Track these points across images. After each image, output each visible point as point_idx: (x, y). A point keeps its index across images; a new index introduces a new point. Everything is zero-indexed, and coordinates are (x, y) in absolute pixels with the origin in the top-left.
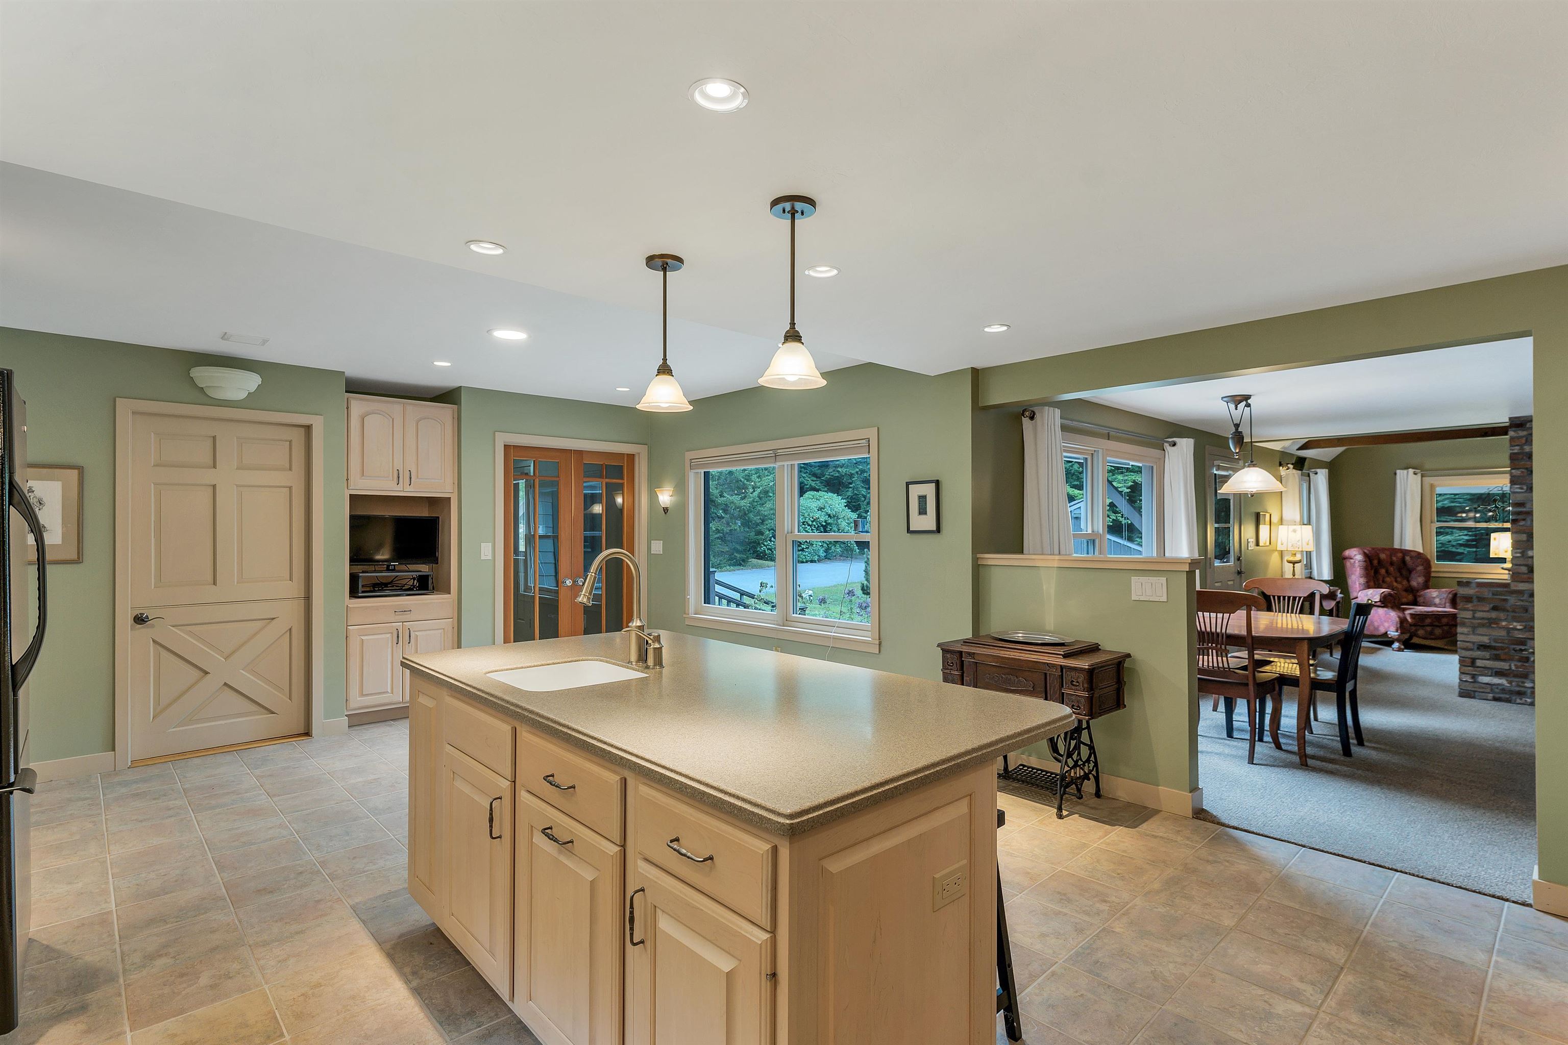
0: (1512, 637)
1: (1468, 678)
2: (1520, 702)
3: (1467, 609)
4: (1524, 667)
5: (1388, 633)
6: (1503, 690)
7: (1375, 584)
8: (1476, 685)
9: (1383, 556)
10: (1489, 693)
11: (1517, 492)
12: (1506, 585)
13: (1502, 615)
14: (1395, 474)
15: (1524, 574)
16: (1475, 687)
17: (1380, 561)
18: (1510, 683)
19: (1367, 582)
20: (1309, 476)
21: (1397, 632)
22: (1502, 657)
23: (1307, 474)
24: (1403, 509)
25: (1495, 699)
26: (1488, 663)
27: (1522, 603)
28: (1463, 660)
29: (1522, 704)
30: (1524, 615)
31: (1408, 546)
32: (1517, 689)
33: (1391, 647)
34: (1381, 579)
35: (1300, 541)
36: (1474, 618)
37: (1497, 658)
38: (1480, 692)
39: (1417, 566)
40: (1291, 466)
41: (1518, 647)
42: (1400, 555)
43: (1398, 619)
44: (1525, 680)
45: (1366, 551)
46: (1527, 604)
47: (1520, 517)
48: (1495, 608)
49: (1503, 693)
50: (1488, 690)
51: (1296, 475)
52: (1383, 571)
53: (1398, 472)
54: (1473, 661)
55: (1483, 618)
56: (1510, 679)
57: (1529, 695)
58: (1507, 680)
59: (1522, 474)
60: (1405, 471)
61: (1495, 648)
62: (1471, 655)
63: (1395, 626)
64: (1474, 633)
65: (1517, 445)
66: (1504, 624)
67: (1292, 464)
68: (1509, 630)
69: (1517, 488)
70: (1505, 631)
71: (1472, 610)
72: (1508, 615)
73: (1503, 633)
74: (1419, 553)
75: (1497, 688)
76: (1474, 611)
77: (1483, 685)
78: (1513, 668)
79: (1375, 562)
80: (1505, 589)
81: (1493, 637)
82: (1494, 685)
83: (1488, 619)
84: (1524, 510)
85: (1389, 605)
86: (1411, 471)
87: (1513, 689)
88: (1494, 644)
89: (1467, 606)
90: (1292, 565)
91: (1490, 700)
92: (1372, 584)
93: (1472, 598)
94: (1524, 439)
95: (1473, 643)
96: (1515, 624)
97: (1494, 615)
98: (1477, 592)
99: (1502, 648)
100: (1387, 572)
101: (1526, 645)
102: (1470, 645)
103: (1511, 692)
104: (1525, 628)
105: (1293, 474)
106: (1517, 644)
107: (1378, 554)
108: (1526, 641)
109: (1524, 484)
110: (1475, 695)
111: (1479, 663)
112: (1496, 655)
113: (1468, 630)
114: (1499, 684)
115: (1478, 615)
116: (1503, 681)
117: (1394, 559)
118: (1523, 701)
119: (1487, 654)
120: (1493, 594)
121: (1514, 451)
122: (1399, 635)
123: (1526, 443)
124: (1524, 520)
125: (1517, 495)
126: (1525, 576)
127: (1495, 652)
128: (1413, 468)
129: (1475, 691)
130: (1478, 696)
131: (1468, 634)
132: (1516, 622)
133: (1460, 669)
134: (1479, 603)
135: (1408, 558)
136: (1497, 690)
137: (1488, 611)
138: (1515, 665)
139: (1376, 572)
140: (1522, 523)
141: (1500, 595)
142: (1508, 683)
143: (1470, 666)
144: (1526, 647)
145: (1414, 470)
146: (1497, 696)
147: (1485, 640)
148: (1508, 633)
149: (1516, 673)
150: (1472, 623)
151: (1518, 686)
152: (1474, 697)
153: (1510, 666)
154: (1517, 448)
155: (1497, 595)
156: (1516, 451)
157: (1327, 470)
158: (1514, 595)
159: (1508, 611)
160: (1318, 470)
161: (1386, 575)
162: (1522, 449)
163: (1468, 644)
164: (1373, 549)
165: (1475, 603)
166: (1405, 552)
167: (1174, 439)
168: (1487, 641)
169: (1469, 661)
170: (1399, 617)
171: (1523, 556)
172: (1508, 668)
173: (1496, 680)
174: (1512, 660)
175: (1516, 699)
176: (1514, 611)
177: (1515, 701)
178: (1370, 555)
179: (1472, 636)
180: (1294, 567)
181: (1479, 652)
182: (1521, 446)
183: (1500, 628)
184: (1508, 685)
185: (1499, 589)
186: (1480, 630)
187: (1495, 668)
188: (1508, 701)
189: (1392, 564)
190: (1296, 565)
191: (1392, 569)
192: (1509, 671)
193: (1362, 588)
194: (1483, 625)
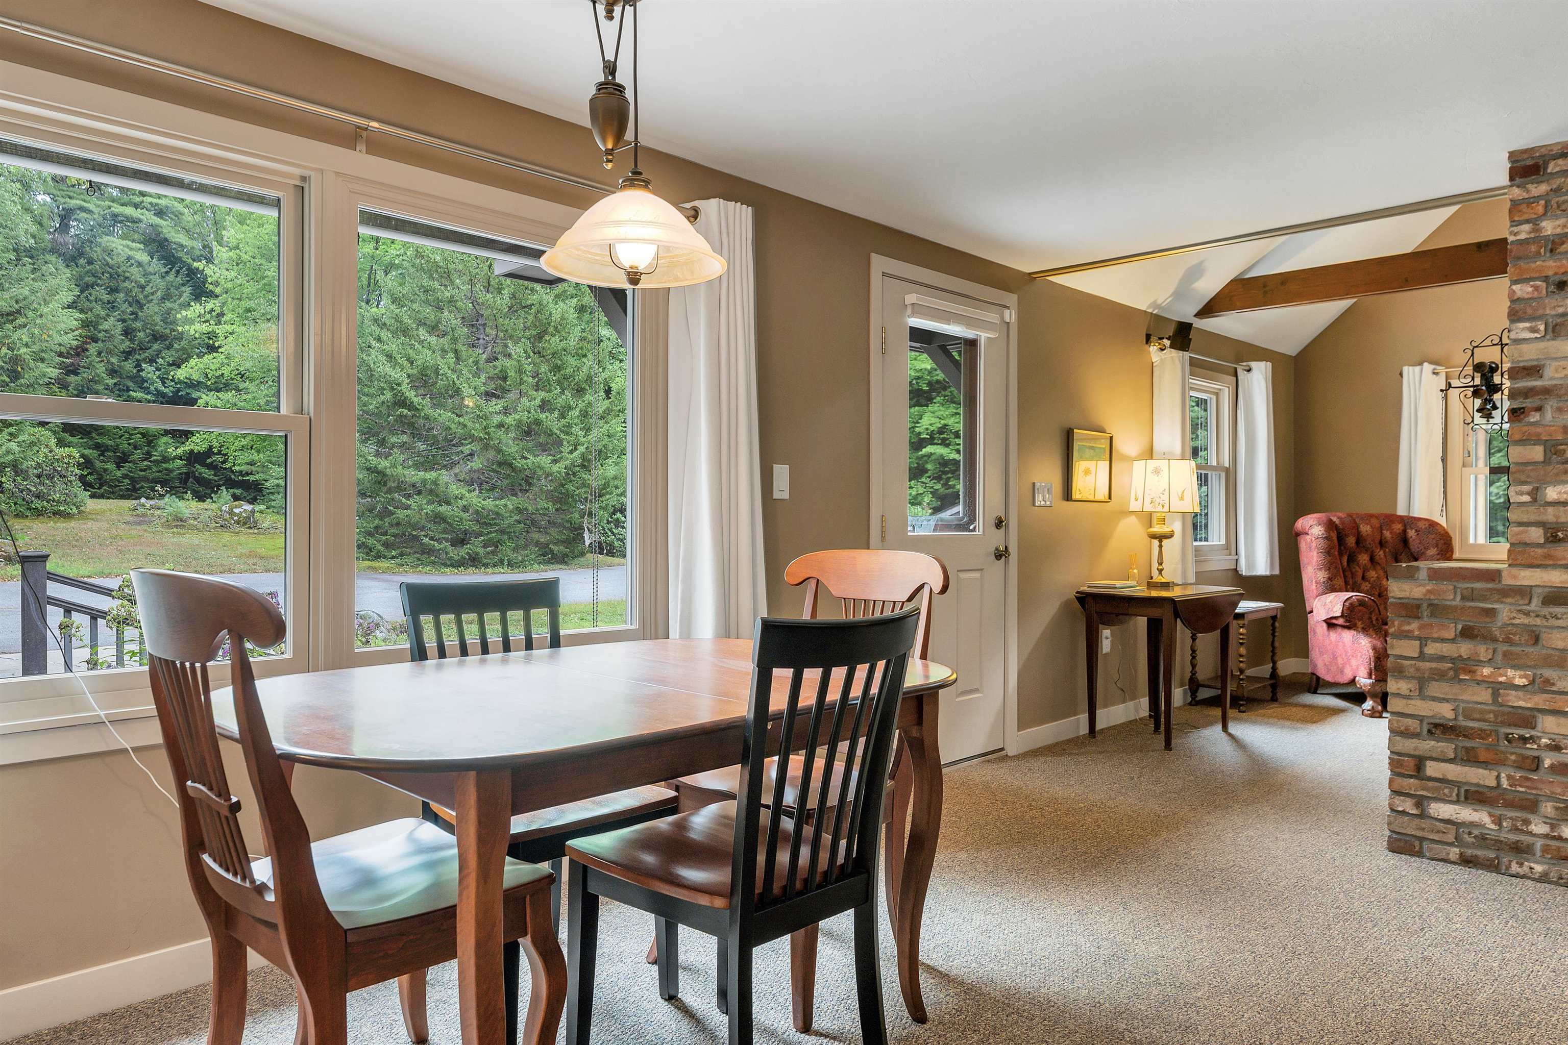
0: (1502, 706)
1: (1407, 805)
2: (1520, 871)
3: (1407, 636)
4: (1529, 784)
5: (1357, 679)
6: (1483, 840)
7: (1346, 583)
8: (1425, 823)
9: (1365, 529)
10: (1451, 844)
11: (1524, 339)
12: (1493, 576)
13: (1483, 651)
14: (1401, 374)
15: (1539, 545)
16: (1423, 829)
17: (1359, 540)
18: (1498, 821)
19: (1330, 579)
20: (1236, 375)
21: (1370, 678)
22: (1483, 756)
23: (1233, 370)
24: (1413, 441)
25: (1466, 861)
26: (1453, 771)
27: (1526, 621)
28: (1398, 761)
29: (1523, 877)
30: (1530, 650)
31: (1420, 510)
32: (1513, 837)
33: (1360, 706)
34: (1360, 574)
35: (1167, 493)
36: (1422, 656)
37: (1469, 758)
38: (1433, 841)
39: (1427, 548)
40: (1167, 342)
41: (1517, 732)
42: (1398, 527)
43: (1371, 653)
44: (1531, 817)
45: (1334, 519)
46: (1538, 621)
47: (1528, 403)
48: (1467, 633)
49: (1481, 847)
50: (1451, 838)
51: (1177, 362)
52: (1364, 558)
53: (1406, 369)
54: (1420, 762)
55: (1441, 658)
56: (1498, 812)
57: (1538, 854)
58: (1490, 815)
59: (1536, 294)
60: (1417, 369)
61: (1466, 734)
62: (1416, 749)
63: (1366, 665)
64: (1422, 696)
65: (1527, 221)
66: (1486, 671)
67: (1168, 339)
68: (1496, 688)
69: (1523, 329)
70: (1490, 691)
71: (1419, 638)
72: (1494, 651)
73: (1484, 695)
74: (1433, 524)
75: (1470, 833)
76: (1423, 641)
77: (1441, 826)
78: (1505, 784)
79: (1351, 541)
80: (1490, 585)
81: (1462, 705)
82: (1463, 824)
83: (1453, 660)
84: (1538, 383)
85: (1359, 624)
86: (1428, 367)
87: (1503, 836)
88: (1463, 722)
89: (1407, 628)
90: (1156, 542)
91: (1454, 863)
92: (1340, 582)
93: (1418, 607)
94: (1542, 202)
95: (1421, 719)
96: (1510, 673)
97: (1465, 649)
98: (1428, 591)
99: (1482, 734)
100: (1372, 559)
101: (1534, 728)
102: (1413, 724)
103: (1498, 845)
104: (1532, 682)
105: (1172, 357)
106: (1516, 726)
107: (1357, 527)
108: (1534, 717)
109: (1539, 318)
110: (1421, 847)
111: (1432, 769)
112: (1467, 750)
113: (1410, 686)
114: (1472, 824)
115: (1432, 649)
116: (1480, 816)
117: (1387, 534)
118: (1525, 869)
119: (1447, 748)
120: (1463, 598)
121: (1518, 237)
122: (1373, 685)
123: (1545, 214)
124: (1539, 409)
125: (1524, 347)
126: (1539, 551)
127: (1468, 743)
128: (1431, 363)
129: (1422, 839)
130: (1430, 850)
131: (1407, 697)
132: (1512, 668)
133: (1391, 781)
134: (1433, 620)
135: (1411, 533)
136: (1469, 839)
137: (1453, 641)
138: (1509, 777)
139: (1352, 559)
140: (1535, 417)
141: (1480, 601)
142: (1493, 822)
143: (1411, 777)
144: (1533, 733)
145: (1433, 367)
146: (1469, 852)
147: (1446, 711)
148: (1495, 694)
149: (1509, 797)
150: (1418, 670)
151: (1515, 829)
152: (1420, 854)
153: (1498, 777)
154: (1527, 227)
155: (1473, 600)
156: (1523, 236)
157: (1269, 364)
158: (1509, 600)
159: (1495, 640)
160: (1254, 364)
161: (1369, 565)
162: (1537, 229)
163: (1409, 721)
164: (1350, 515)
165: (1426, 620)
166: (1409, 522)
167: (696, 203)
168: (1450, 715)
169: (1410, 763)
170: (1374, 648)
171: (1535, 500)
172: (1493, 783)
173: (1466, 814)
174: (1502, 763)
175: (1510, 862)
176: (1508, 641)
177: (1508, 867)
178: (1341, 527)
179: (1419, 703)
180: (1161, 546)
181: (1433, 743)
182: (1535, 222)
183: (1478, 683)
184: (1493, 826)
185: (1478, 585)
186: (1436, 688)
187: (1467, 783)
188: (1492, 866)
189: (1382, 544)
190: (1165, 542)
191: (1381, 553)
192: (1494, 794)
193: (1320, 590)
194: (1440, 676)
